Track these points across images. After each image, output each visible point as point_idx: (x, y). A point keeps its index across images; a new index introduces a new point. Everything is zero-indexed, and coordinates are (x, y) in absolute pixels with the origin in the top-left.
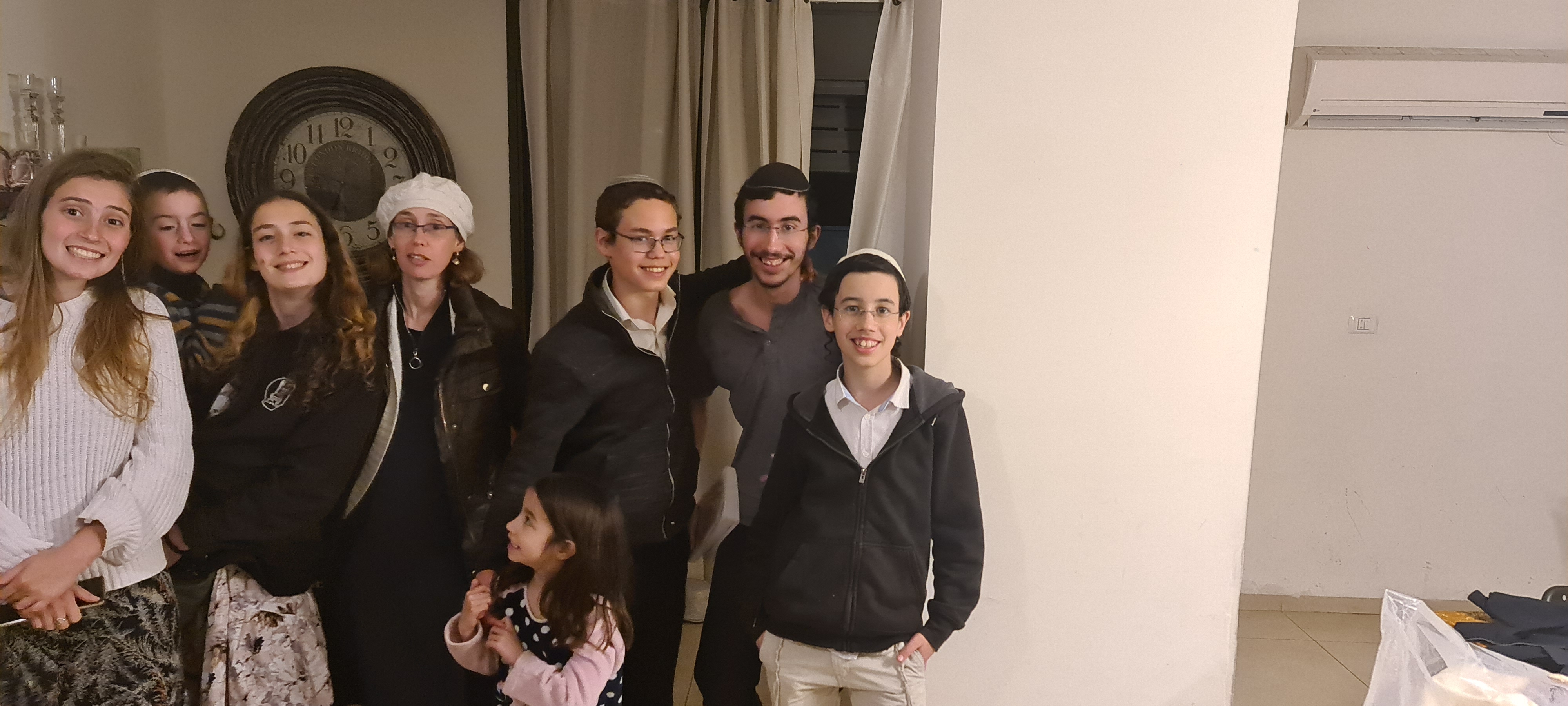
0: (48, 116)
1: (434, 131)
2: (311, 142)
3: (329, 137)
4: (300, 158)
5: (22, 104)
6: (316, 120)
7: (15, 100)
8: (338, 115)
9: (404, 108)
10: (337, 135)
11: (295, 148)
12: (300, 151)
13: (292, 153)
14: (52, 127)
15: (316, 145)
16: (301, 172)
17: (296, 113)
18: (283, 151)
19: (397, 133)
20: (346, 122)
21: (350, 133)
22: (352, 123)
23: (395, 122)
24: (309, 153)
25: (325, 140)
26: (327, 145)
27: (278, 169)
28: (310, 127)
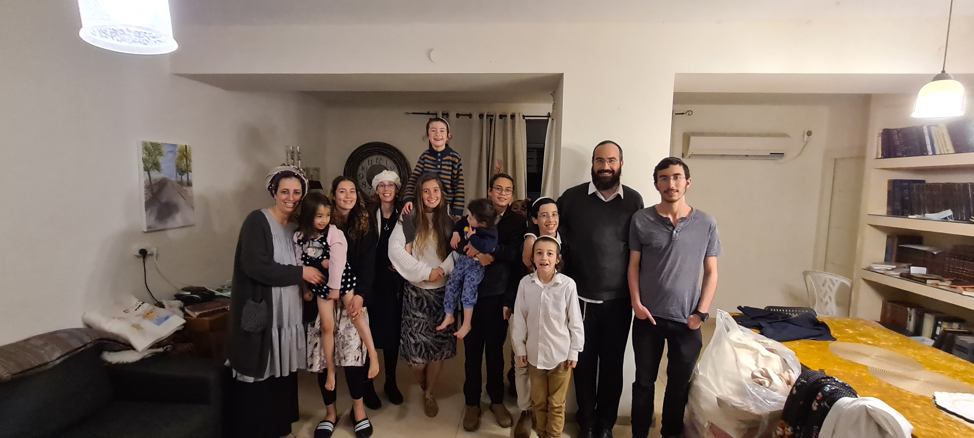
0: (296, 157)
1: (406, 161)
2: (369, 165)
3: (374, 163)
4: (365, 170)
5: (289, 155)
6: (370, 158)
7: (287, 153)
8: (377, 156)
9: (397, 154)
10: (377, 163)
11: (364, 167)
12: (365, 168)
13: (363, 168)
14: (297, 161)
15: (370, 166)
16: (365, 175)
17: (365, 156)
18: (360, 167)
19: (395, 162)
20: (380, 159)
21: (380, 162)
22: (381, 158)
23: (394, 158)
24: (368, 168)
25: (373, 164)
26: (374, 165)
27: (358, 173)
28: (369, 160)
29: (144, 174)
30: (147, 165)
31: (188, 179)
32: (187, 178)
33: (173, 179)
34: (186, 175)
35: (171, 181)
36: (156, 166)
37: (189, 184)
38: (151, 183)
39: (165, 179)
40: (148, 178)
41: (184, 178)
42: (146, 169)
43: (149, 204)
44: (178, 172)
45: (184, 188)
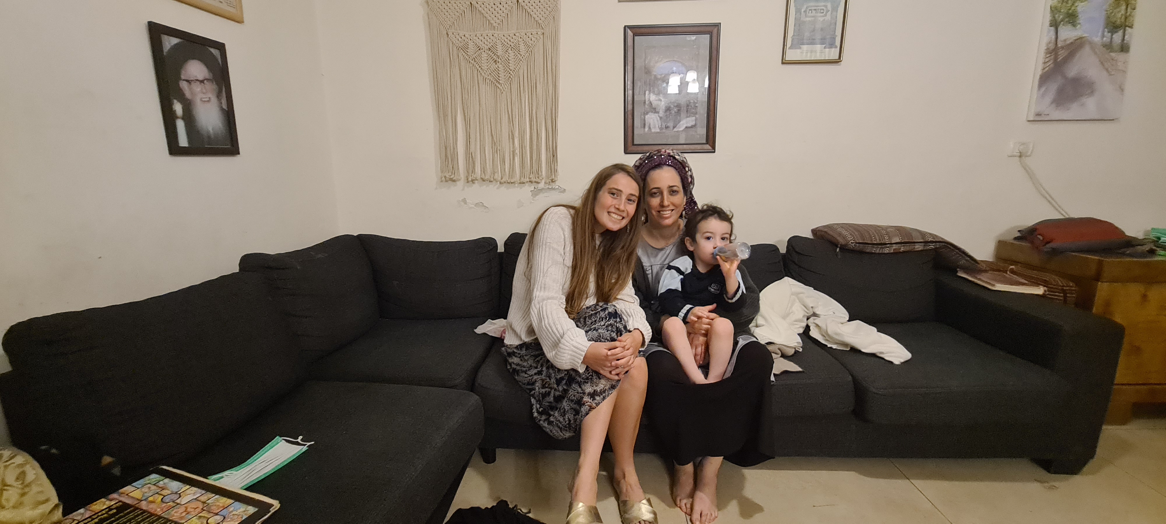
29: (1049, 32)
30: (1057, 16)
31: (1123, 39)
32: (1121, 38)
33: (1097, 39)
34: (1120, 33)
35: (1090, 43)
36: (1072, 18)
37: (1124, 48)
38: (1056, 44)
39: (1081, 38)
40: (1054, 37)
41: (1117, 37)
42: (1055, 24)
43: (1044, 79)
44: (1106, 28)
45: (1113, 54)
